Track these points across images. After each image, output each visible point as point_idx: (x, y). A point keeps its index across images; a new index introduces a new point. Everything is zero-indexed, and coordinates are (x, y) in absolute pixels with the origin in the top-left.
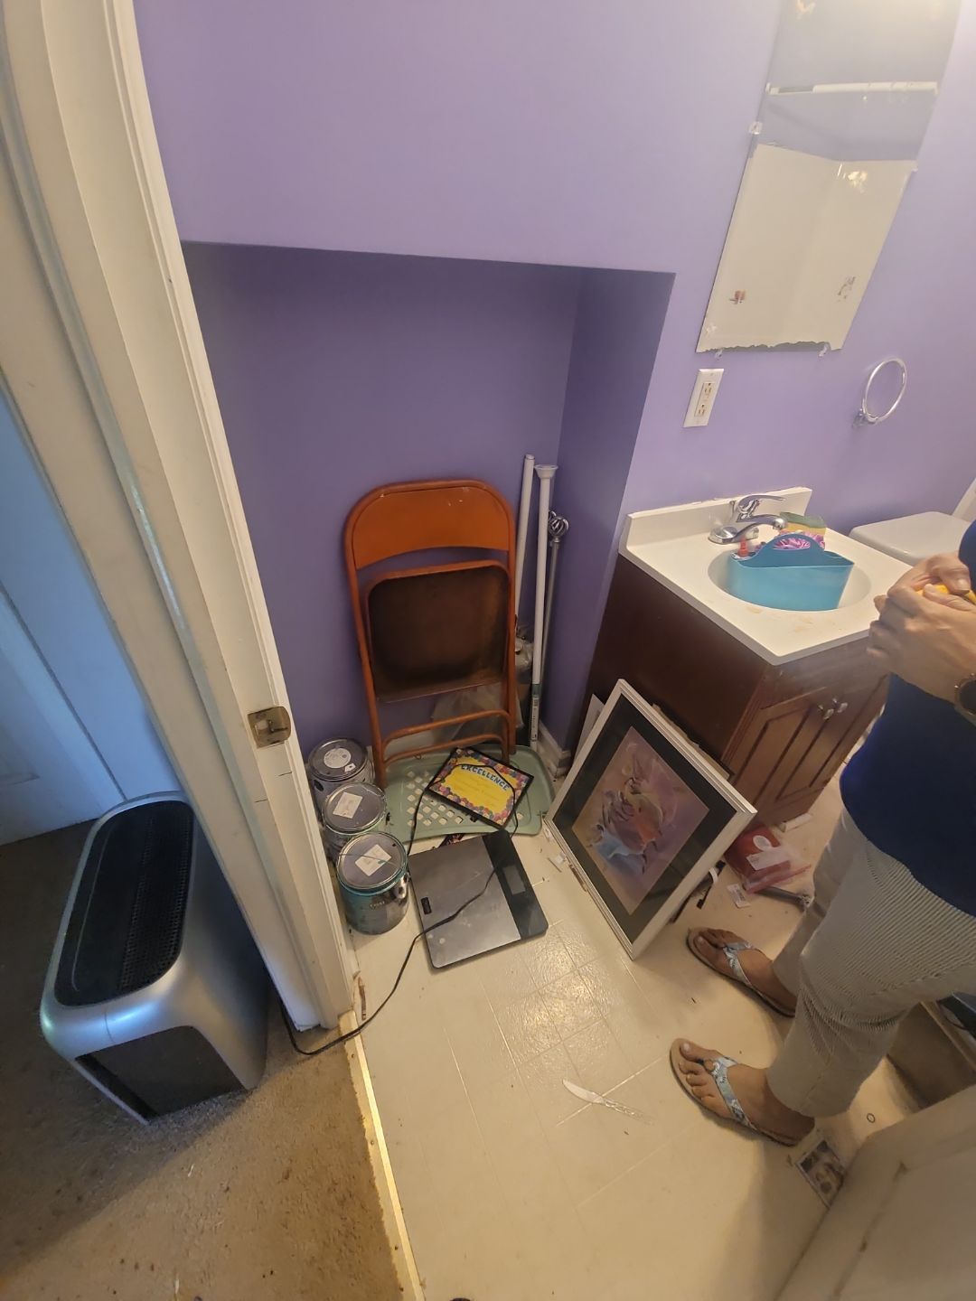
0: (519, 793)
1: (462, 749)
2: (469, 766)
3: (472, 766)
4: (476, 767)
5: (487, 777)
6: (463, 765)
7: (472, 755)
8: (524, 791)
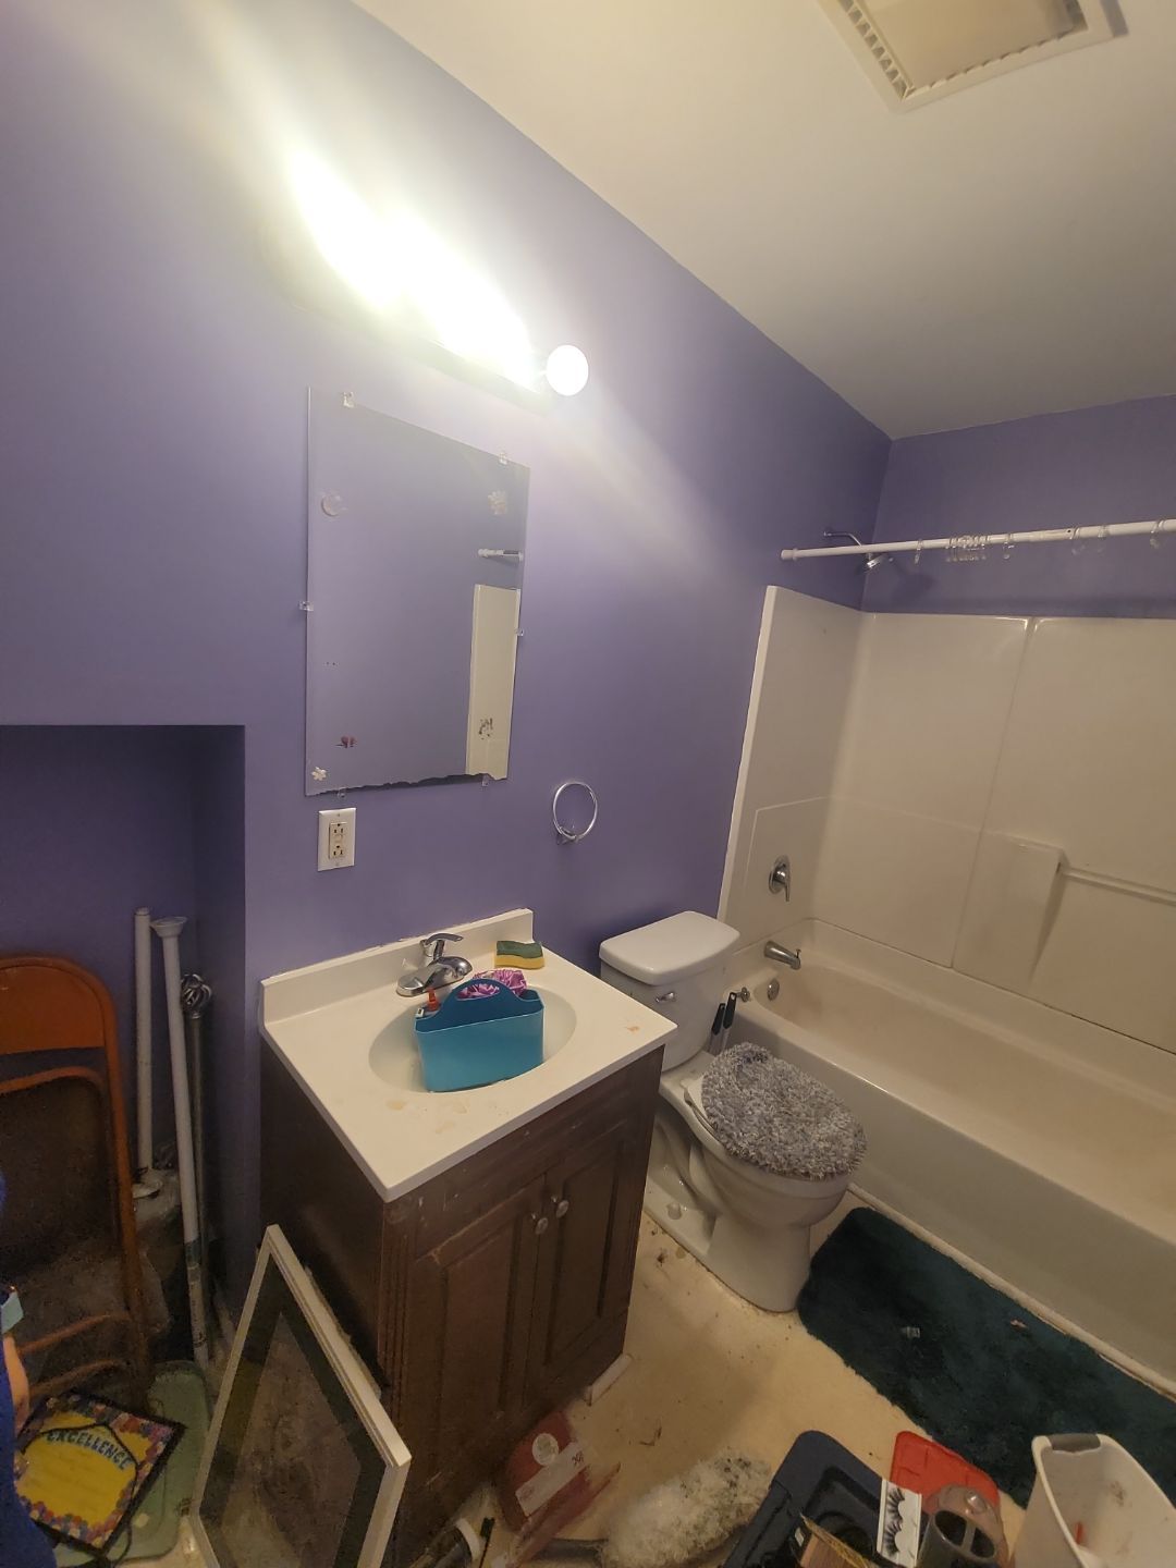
0: (148, 1468)
1: (59, 1397)
2: (63, 1431)
3: (67, 1430)
4: (75, 1430)
5: (95, 1447)
6: (51, 1432)
7: (75, 1407)
8: (160, 1462)
